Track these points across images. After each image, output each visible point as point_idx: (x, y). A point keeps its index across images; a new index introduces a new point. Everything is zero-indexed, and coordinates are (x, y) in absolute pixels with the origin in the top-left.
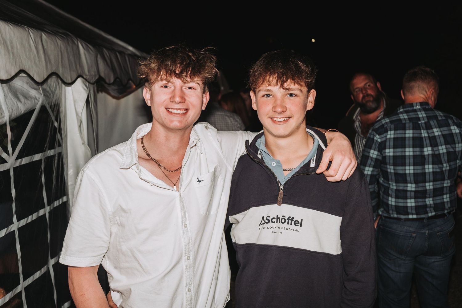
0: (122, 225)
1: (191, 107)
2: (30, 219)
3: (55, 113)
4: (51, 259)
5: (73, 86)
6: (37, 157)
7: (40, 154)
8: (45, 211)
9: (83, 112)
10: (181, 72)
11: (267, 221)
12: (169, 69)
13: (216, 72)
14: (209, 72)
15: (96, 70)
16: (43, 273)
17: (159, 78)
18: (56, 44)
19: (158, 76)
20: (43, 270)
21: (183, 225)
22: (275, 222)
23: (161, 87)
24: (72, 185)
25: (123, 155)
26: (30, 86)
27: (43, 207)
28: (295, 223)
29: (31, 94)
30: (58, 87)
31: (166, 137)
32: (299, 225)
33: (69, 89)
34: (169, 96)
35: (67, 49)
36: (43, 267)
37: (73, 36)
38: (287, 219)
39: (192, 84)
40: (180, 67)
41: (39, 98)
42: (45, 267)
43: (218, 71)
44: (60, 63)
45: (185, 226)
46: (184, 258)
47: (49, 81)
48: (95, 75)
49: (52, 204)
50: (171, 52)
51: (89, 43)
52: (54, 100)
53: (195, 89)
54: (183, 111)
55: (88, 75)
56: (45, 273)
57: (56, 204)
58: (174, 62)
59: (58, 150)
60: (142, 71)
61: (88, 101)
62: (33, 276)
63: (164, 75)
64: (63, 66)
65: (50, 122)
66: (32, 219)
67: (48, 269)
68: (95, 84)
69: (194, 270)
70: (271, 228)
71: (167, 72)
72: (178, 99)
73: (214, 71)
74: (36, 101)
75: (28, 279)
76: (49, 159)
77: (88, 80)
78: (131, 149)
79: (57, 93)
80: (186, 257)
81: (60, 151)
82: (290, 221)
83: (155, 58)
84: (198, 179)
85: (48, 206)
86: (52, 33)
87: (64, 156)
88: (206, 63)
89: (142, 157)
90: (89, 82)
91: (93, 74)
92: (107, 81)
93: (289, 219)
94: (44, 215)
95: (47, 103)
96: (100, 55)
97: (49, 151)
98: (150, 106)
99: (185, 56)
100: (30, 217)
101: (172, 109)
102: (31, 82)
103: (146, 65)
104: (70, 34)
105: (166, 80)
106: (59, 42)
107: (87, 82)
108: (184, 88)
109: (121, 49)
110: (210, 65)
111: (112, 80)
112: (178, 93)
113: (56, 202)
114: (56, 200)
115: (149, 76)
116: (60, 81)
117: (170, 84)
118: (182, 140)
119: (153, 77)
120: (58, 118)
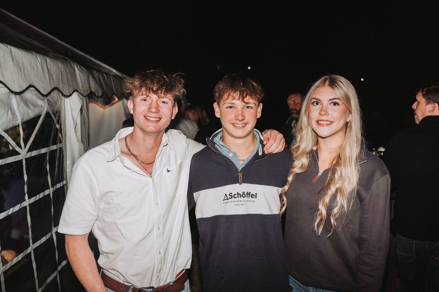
0: (108, 203)
1: (163, 116)
2: (38, 197)
3: (57, 118)
4: (54, 227)
5: (70, 98)
6: (43, 151)
7: (46, 148)
8: (49, 192)
9: (78, 118)
10: (158, 90)
11: (231, 197)
12: (148, 87)
13: (184, 92)
14: (178, 91)
15: (88, 86)
16: (48, 238)
17: (141, 93)
18: (58, 67)
19: (139, 92)
20: (48, 236)
21: (155, 203)
22: (236, 197)
23: (142, 100)
24: (69, 172)
25: (109, 152)
26: (37, 97)
27: (48, 188)
28: (251, 196)
29: (38, 103)
30: (59, 98)
31: (144, 138)
32: (255, 197)
33: (67, 100)
34: (148, 107)
35: (66, 70)
36: (48, 233)
37: (70, 61)
38: (246, 194)
39: (165, 100)
40: (156, 86)
41: (45, 106)
42: (50, 233)
43: (185, 91)
44: (61, 81)
45: (157, 204)
46: (156, 228)
47: (52, 94)
48: (87, 90)
49: (55, 186)
50: (150, 74)
51: (83, 67)
52: (56, 108)
53: (167, 103)
54: (157, 119)
55: (82, 90)
56: (49, 238)
57: (58, 186)
58: (152, 81)
59: (59, 145)
60: (128, 87)
61: (81, 110)
62: (40, 240)
63: (145, 91)
64: (63, 83)
65: (53, 125)
66: (39, 197)
67: (52, 235)
68: (88, 97)
69: (163, 237)
70: (233, 202)
71: (146, 89)
72: (153, 110)
73: (182, 90)
74: (42, 108)
75: (36, 243)
76: (53, 152)
77: (82, 94)
78: (115, 146)
79: (58, 103)
80: (157, 227)
81: (61, 146)
82: (248, 195)
83: (138, 78)
84: (167, 169)
85: (52, 187)
86: (55, 58)
87: (64, 150)
88: (176, 84)
89: (125, 152)
90: (82, 95)
91: (86, 89)
92: (97, 95)
93: (247, 194)
94: (49, 195)
95: (50, 110)
96: (91, 75)
97: (52, 146)
98: (133, 114)
99: (161, 78)
100: (38, 196)
101: (149, 117)
102: (38, 95)
103: (131, 83)
104: (68, 59)
105: (146, 95)
106: (60, 65)
107: (81, 95)
108: (159, 102)
109: (107, 71)
110: (179, 86)
111: (100, 94)
112: (154, 105)
113: (58, 184)
114: (58, 183)
115: (133, 91)
116: (61, 94)
117: (148, 98)
118: (155, 141)
119: (136, 92)
120: (59, 122)
